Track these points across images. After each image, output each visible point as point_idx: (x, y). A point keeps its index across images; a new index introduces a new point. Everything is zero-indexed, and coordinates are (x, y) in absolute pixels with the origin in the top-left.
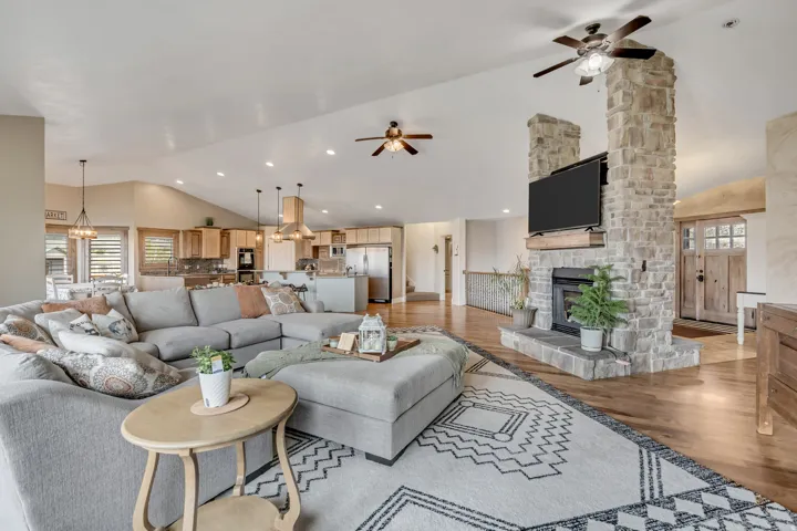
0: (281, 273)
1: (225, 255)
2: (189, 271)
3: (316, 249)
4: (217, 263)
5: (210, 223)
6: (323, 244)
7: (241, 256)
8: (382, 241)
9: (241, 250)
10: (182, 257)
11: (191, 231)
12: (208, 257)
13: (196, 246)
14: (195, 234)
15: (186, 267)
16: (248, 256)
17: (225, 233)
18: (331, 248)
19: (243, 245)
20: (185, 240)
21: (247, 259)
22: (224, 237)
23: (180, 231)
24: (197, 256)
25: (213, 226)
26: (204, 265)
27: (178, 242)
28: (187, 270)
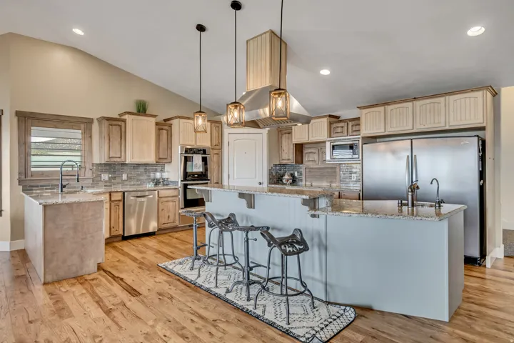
0: (242, 195)
1: (161, 163)
2: (109, 184)
3: (299, 148)
4: (153, 171)
5: (142, 109)
6: (313, 139)
7: (187, 159)
8: (453, 124)
9: (187, 151)
10: (97, 160)
11: (107, 119)
12: (137, 160)
13: (116, 144)
14: (115, 124)
15: (105, 177)
16: (197, 160)
17: (164, 126)
18: (328, 145)
19: (191, 144)
21: (197, 165)
22: (162, 129)
23: (93, 119)
24: (118, 160)
25: (147, 113)
26: (134, 173)
27: (91, 137)
28: (106, 182)
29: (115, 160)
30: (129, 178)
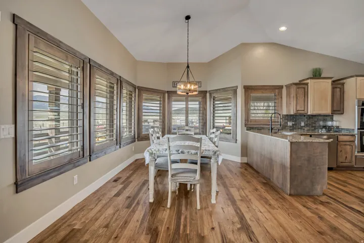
2: (292, 129)
4: (325, 120)
5: (317, 74)
10: (285, 112)
11: (296, 84)
12: (315, 113)
13: (301, 100)
14: (301, 86)
15: (290, 124)
17: (338, 85)
20: (288, 95)
22: (336, 88)
23: (283, 86)
24: (303, 112)
25: (322, 76)
26: (310, 121)
27: (281, 98)
28: (290, 127)
29: (301, 112)
30: (306, 125)
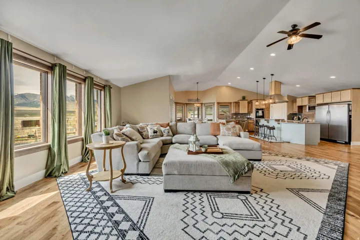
1: (249, 113)
3: (300, 108)
5: (244, 98)
6: (303, 105)
7: (257, 112)
8: (342, 100)
9: (257, 110)
10: (232, 113)
12: (243, 113)
13: (237, 108)
14: (237, 103)
15: (234, 117)
16: (260, 112)
17: (250, 103)
18: (307, 107)
19: (258, 107)
20: (233, 106)
21: (260, 114)
23: (232, 103)
24: (238, 112)
26: (242, 116)
30: (240, 117)
